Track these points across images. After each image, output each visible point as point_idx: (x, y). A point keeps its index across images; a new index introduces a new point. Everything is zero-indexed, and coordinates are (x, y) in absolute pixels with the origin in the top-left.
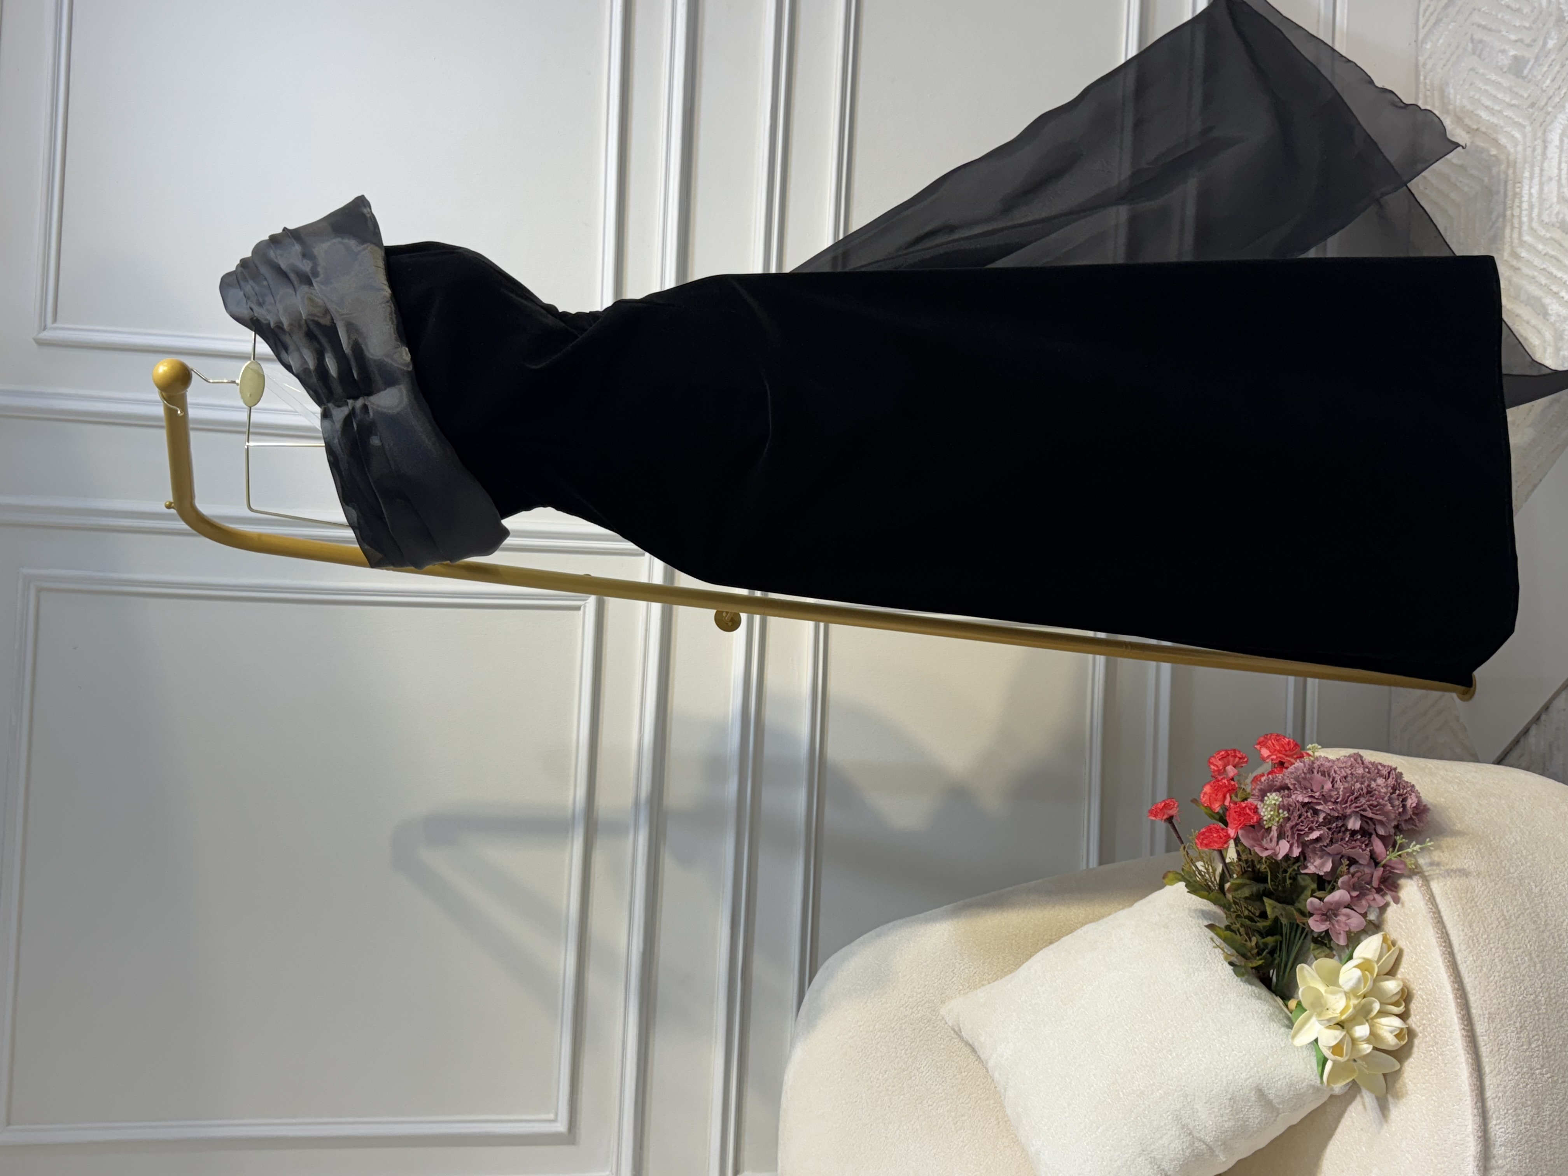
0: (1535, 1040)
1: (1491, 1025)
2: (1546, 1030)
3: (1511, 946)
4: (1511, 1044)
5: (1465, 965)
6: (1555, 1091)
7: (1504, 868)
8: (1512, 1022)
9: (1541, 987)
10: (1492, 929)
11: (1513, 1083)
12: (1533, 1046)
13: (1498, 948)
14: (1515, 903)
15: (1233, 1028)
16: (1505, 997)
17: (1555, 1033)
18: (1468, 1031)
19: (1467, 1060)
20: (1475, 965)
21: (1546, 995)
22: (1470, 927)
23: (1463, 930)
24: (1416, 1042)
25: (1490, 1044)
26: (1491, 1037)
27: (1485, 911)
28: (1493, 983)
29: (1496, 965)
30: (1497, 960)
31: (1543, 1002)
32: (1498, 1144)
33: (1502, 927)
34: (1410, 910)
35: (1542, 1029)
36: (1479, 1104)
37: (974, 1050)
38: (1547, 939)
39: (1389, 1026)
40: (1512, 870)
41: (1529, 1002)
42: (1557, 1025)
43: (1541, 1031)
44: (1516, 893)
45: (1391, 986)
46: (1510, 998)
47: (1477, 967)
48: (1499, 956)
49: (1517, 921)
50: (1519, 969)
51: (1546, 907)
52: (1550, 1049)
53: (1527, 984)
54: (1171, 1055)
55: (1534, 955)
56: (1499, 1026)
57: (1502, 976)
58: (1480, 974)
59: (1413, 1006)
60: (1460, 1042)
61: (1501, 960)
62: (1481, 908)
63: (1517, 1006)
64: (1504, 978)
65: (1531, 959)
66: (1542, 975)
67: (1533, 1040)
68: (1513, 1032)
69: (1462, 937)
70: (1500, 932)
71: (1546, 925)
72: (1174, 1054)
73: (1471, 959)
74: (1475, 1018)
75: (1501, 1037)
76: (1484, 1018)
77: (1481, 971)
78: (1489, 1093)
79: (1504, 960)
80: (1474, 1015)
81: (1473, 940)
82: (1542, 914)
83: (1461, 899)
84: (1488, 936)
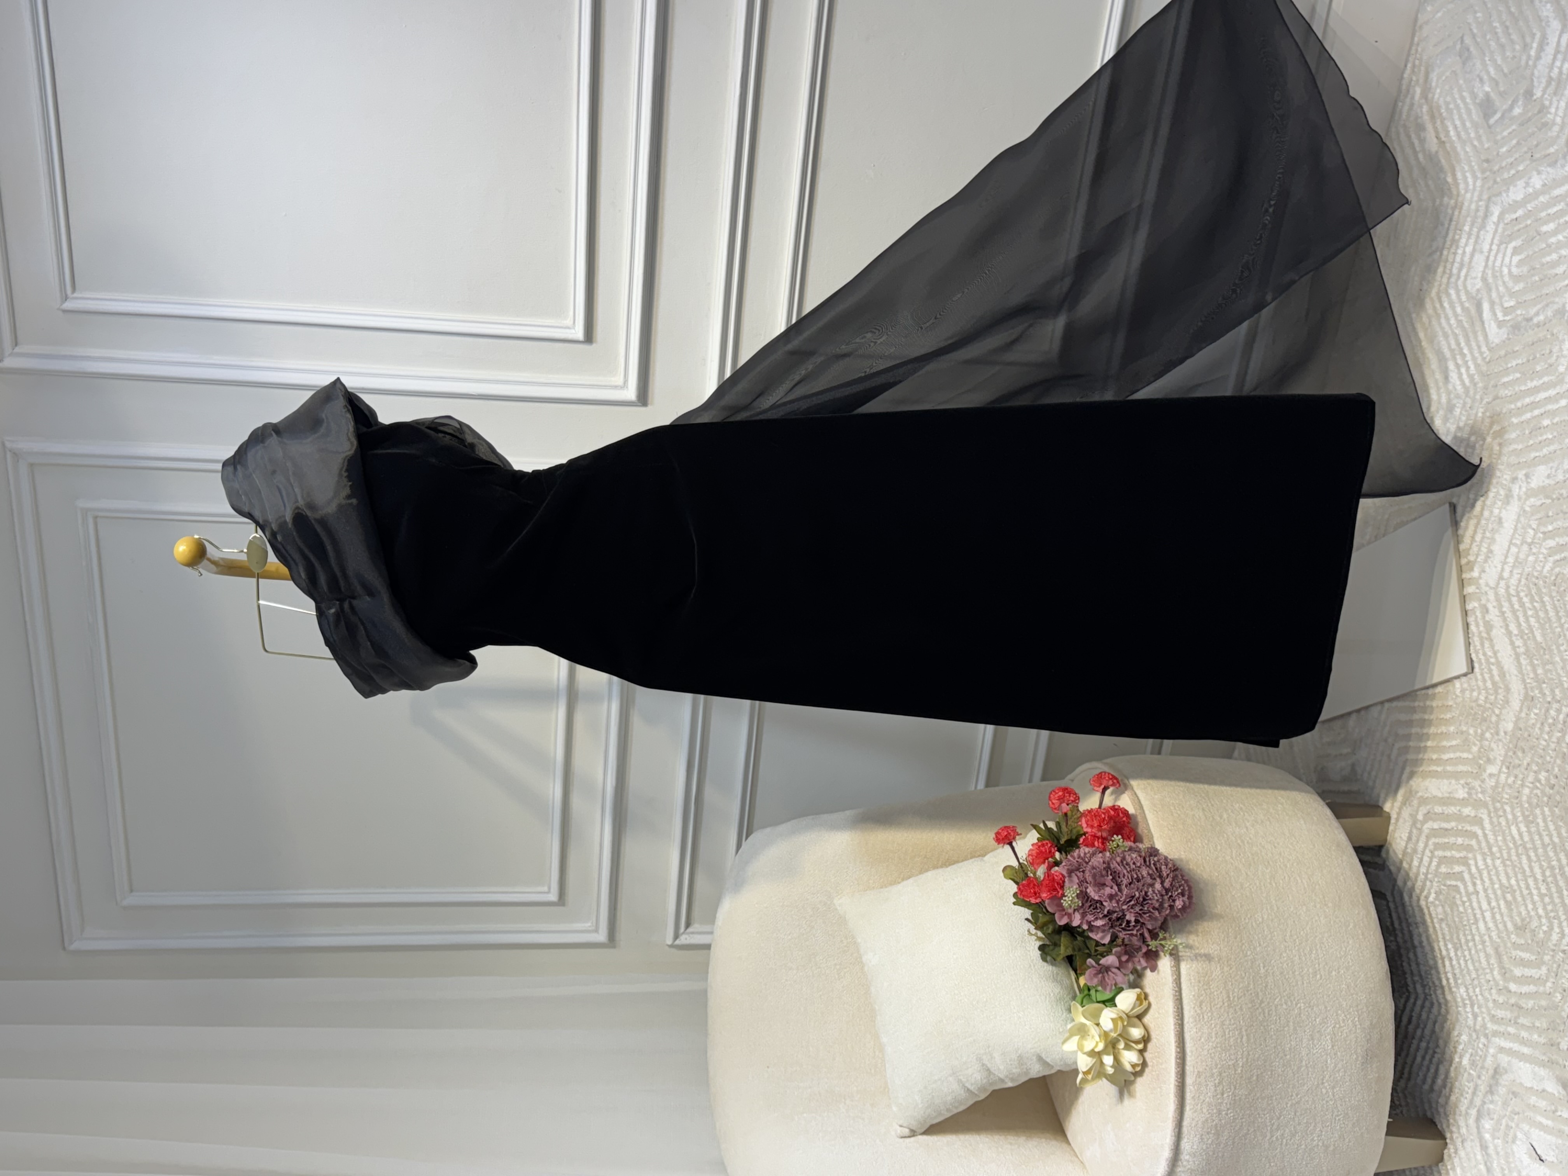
0: (1227, 1092)
1: (1197, 1080)
2: (1238, 1085)
3: (1227, 1022)
4: (1209, 1093)
5: (1189, 1033)
6: (1233, 1124)
7: (1244, 951)
8: (1213, 1079)
10: (1217, 1008)
11: (1204, 1119)
12: (1225, 1095)
13: (1217, 1024)
14: (1241, 985)
16: (1212, 1061)
18: (1179, 1082)
19: (1174, 1101)
21: (1245, 1060)
22: (1201, 1005)
23: (1195, 1007)
24: (1147, 1070)
25: (1193, 1092)
27: (1215, 993)
28: (1206, 1050)
29: (1212, 1038)
30: (1213, 1033)
31: (1240, 1065)
32: (1185, 1152)
33: (1225, 1007)
34: (1162, 979)
36: (1177, 1130)
38: (1258, 1015)
39: (1130, 1057)
40: (1249, 953)
41: (1229, 1065)
43: (1234, 1085)
44: (1246, 975)
45: (1136, 1033)
46: (1216, 1062)
47: (1197, 1037)
48: (1216, 1030)
49: (1238, 1001)
50: (1229, 1040)
51: (1267, 986)
52: (1237, 1098)
53: (1232, 1052)
55: (1243, 1030)
56: (1203, 1080)
57: (1214, 1045)
59: (1150, 1046)
61: (1217, 1033)
62: (1213, 990)
63: (1220, 1068)
64: (1215, 1047)
65: (1240, 1033)
66: (1245, 1045)
68: (1212, 1085)
69: (1192, 1013)
70: (1222, 1011)
71: (1262, 1002)
73: (1195, 1030)
74: (1188, 1073)
75: (1202, 1089)
76: (1194, 1073)
77: (1200, 1040)
78: (1185, 1123)
79: (1219, 1033)
81: (1199, 1017)
82: (1260, 994)
83: (1199, 982)
84: (1212, 1014)
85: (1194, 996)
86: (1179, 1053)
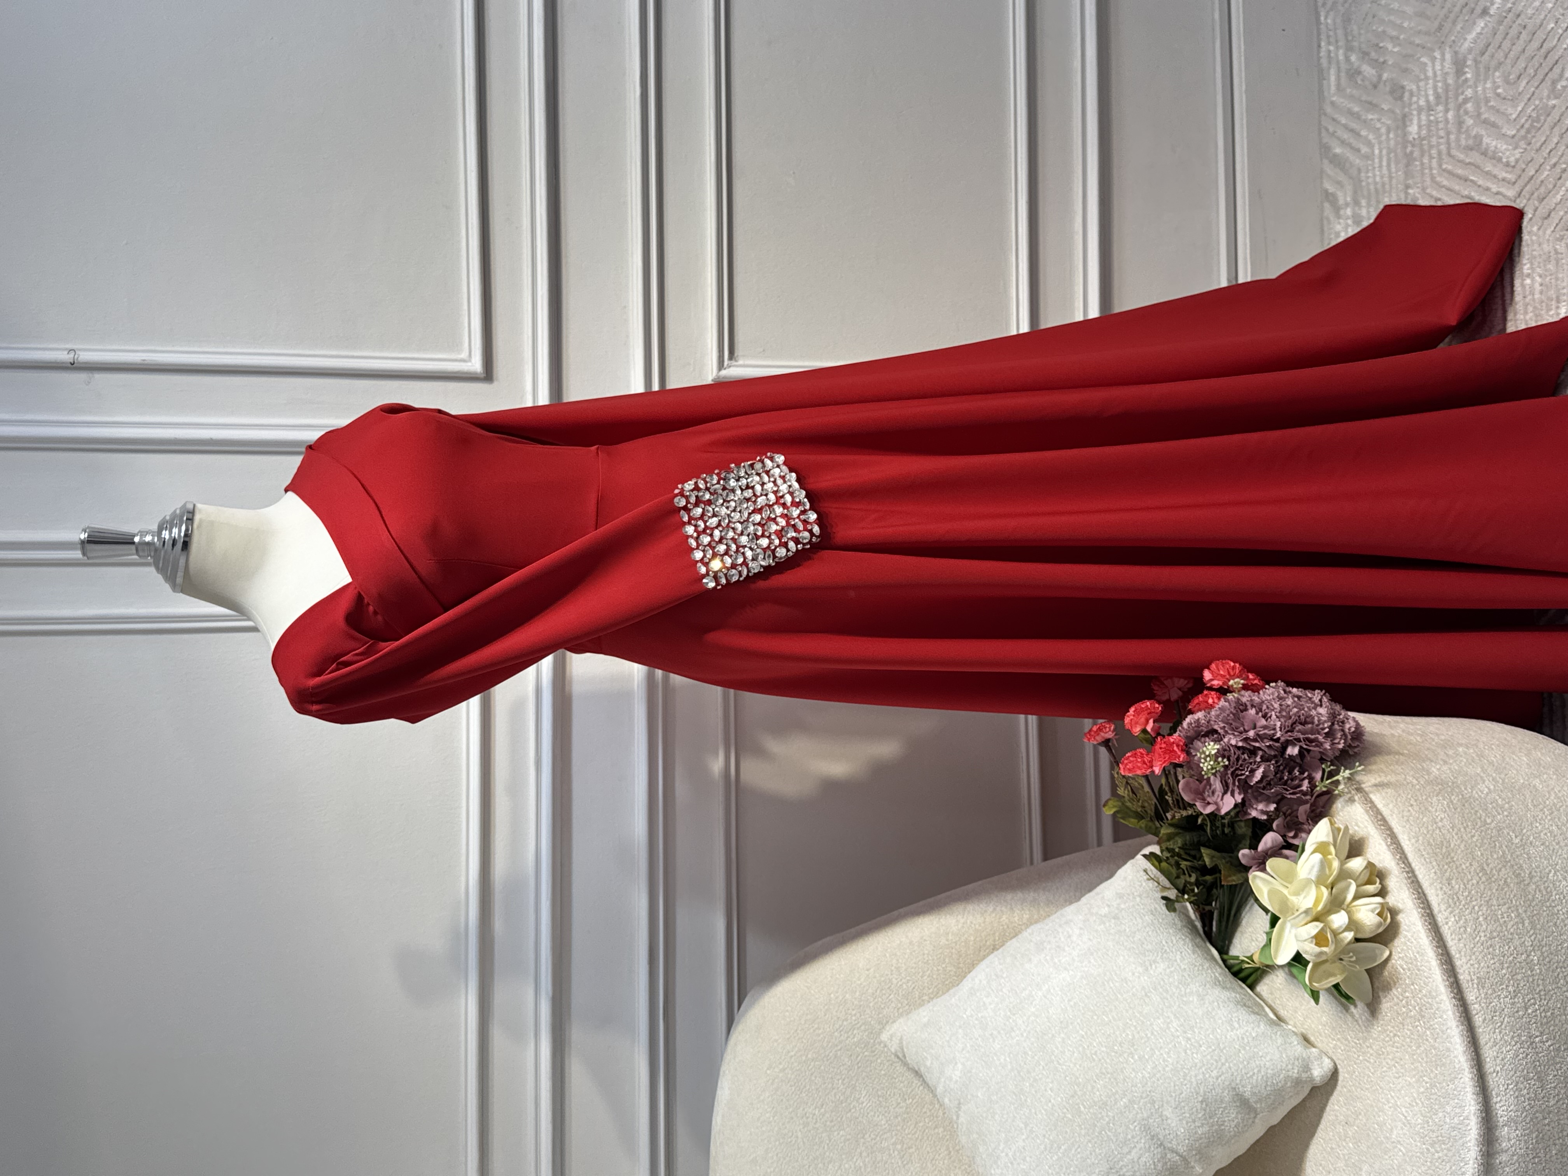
0: (1531, 1005)
1: (1481, 991)
2: (1542, 993)
3: (1495, 902)
4: (1506, 1010)
5: (1447, 927)
7: (1480, 818)
8: (1504, 986)
9: (1532, 945)
10: (1473, 885)
11: (1511, 1054)
12: (1530, 1011)
13: (1481, 905)
14: (1495, 856)
15: (1198, 1021)
16: (1494, 959)
17: (1552, 996)
18: (1458, 1001)
19: (1460, 1032)
20: (1457, 926)
21: (1539, 953)
22: (1449, 884)
23: (1441, 888)
25: (1482, 1012)
26: (1483, 1005)
27: (1464, 867)
28: (1479, 944)
29: (1481, 925)
30: (1481, 919)
31: (1536, 962)
33: (1483, 883)
35: (1537, 991)
37: (917, 1074)
38: (1533, 892)
40: (1489, 821)
41: (1520, 963)
42: (1554, 987)
43: (1537, 994)
44: (1495, 845)
46: (1499, 960)
47: (1460, 928)
48: (1483, 914)
49: (1499, 875)
50: (1506, 927)
51: (1529, 858)
52: (1549, 1014)
53: (1517, 942)
54: (1132, 1058)
55: (1521, 911)
56: (1490, 992)
57: (1488, 935)
58: (1464, 936)
60: (1450, 1013)
61: (1486, 918)
62: (1458, 863)
63: (1508, 968)
64: (1490, 939)
65: (1519, 915)
66: (1532, 932)
67: (1529, 1004)
68: (1507, 997)
69: (1441, 897)
70: (1482, 888)
71: (1531, 877)
72: (1136, 1057)
73: (1453, 919)
74: (1464, 985)
75: (1494, 1004)
76: (1473, 984)
77: (1465, 931)
78: (1488, 1068)
79: (1489, 918)
80: (1461, 982)
81: (1453, 899)
82: (1525, 866)
83: (1436, 855)
84: (1469, 893)
85: (1435, 873)
86: (1442, 955)
